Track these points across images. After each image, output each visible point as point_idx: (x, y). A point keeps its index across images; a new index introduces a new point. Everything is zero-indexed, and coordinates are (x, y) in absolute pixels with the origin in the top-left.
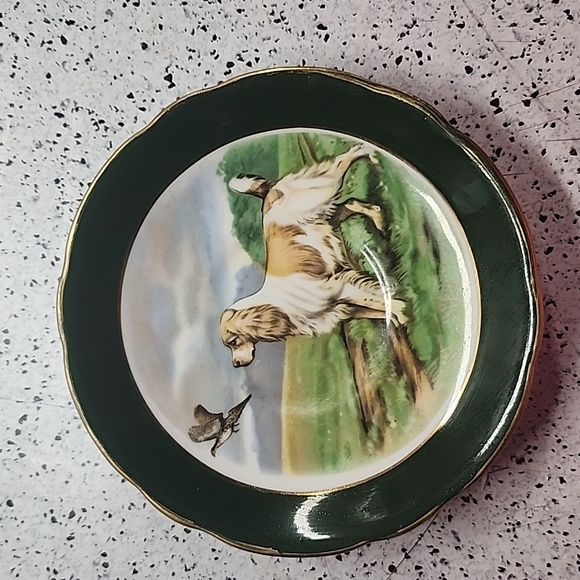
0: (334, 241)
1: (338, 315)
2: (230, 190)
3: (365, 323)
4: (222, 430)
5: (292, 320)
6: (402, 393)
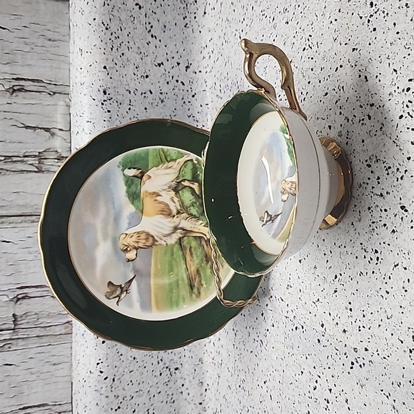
0: (176, 199)
1: (178, 235)
2: (124, 175)
3: (191, 238)
4: (122, 293)
5: (156, 238)
6: (209, 271)
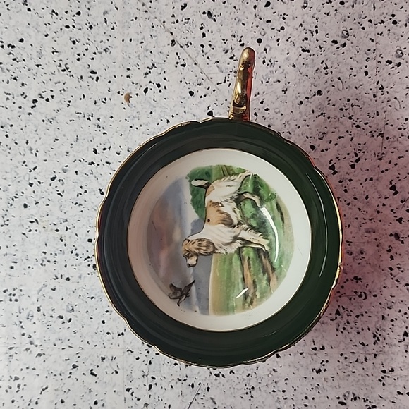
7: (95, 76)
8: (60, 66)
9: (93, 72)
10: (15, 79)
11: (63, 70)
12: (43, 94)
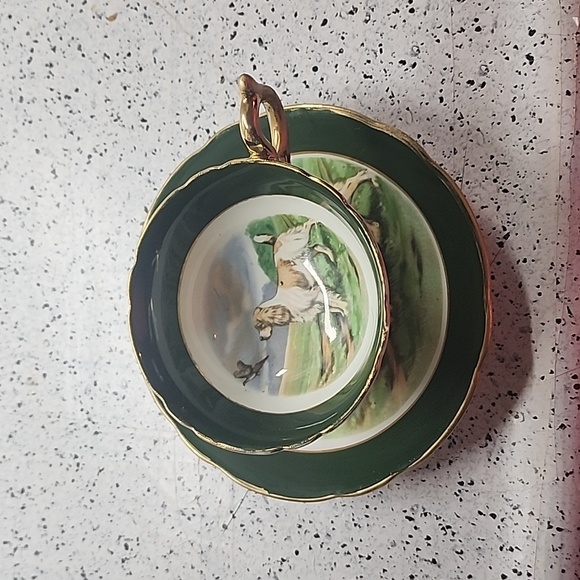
7: (145, 124)
8: (112, 116)
9: (143, 120)
10: (72, 133)
11: (115, 120)
12: (97, 149)
